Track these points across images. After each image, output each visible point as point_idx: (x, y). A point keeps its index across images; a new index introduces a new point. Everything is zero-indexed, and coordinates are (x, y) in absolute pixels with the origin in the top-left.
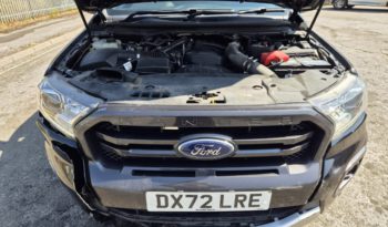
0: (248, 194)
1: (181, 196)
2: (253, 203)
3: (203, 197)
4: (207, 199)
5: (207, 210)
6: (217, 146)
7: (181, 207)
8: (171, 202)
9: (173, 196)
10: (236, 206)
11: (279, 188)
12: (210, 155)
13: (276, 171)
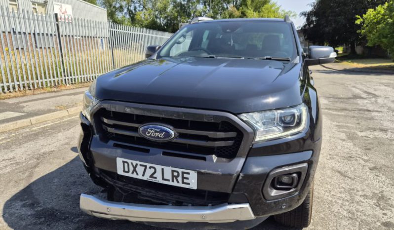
0: (180, 171)
1: (137, 165)
2: (185, 181)
3: (150, 168)
4: (153, 170)
5: (154, 180)
6: (162, 131)
7: (137, 174)
8: (131, 169)
9: (132, 163)
10: (173, 181)
11: (203, 171)
12: (158, 137)
13: (204, 159)
